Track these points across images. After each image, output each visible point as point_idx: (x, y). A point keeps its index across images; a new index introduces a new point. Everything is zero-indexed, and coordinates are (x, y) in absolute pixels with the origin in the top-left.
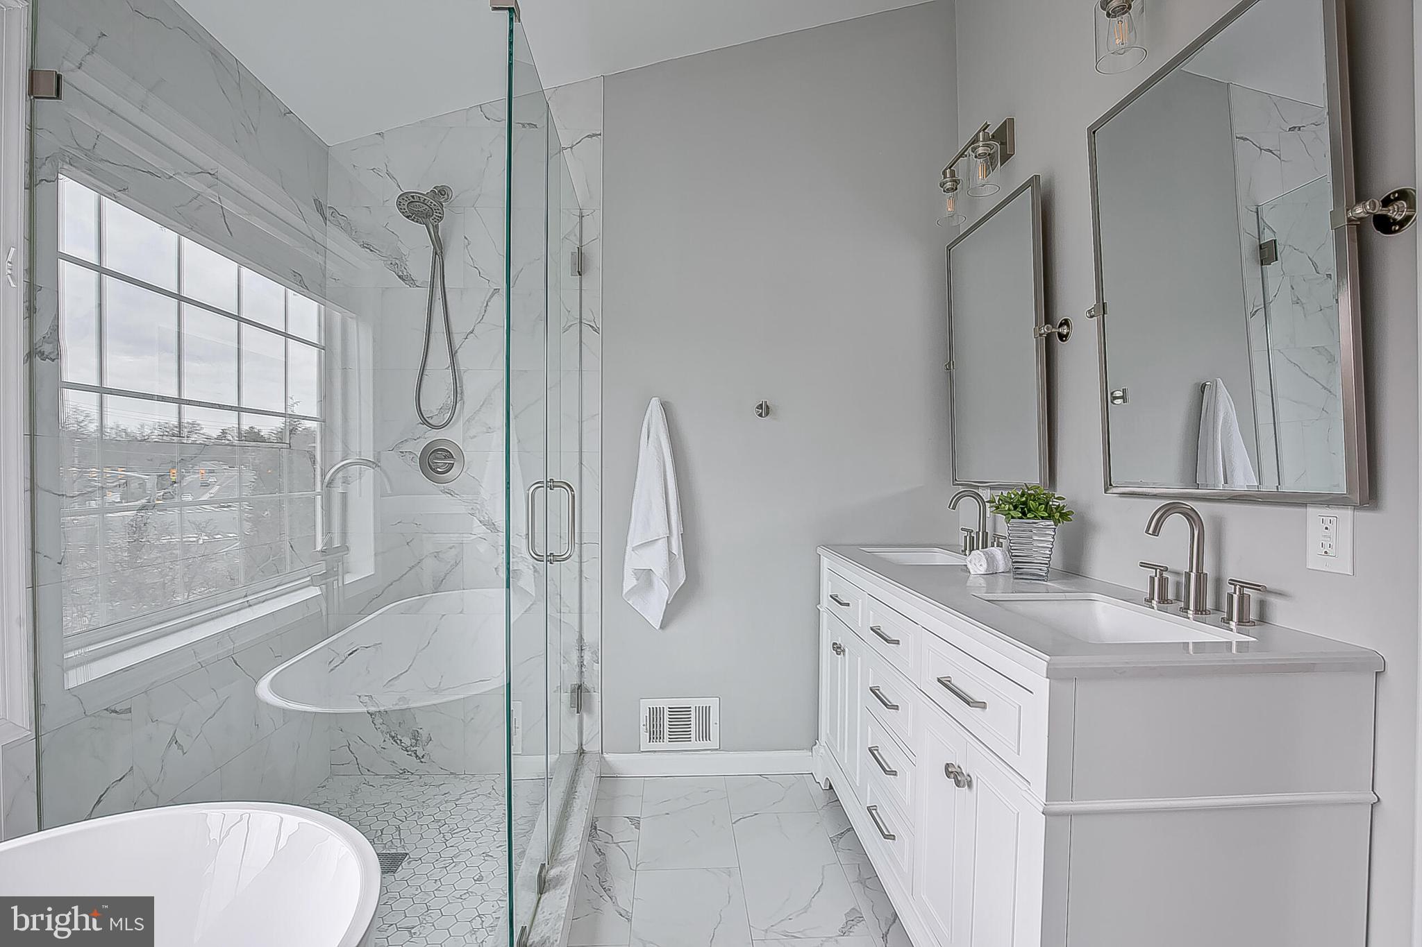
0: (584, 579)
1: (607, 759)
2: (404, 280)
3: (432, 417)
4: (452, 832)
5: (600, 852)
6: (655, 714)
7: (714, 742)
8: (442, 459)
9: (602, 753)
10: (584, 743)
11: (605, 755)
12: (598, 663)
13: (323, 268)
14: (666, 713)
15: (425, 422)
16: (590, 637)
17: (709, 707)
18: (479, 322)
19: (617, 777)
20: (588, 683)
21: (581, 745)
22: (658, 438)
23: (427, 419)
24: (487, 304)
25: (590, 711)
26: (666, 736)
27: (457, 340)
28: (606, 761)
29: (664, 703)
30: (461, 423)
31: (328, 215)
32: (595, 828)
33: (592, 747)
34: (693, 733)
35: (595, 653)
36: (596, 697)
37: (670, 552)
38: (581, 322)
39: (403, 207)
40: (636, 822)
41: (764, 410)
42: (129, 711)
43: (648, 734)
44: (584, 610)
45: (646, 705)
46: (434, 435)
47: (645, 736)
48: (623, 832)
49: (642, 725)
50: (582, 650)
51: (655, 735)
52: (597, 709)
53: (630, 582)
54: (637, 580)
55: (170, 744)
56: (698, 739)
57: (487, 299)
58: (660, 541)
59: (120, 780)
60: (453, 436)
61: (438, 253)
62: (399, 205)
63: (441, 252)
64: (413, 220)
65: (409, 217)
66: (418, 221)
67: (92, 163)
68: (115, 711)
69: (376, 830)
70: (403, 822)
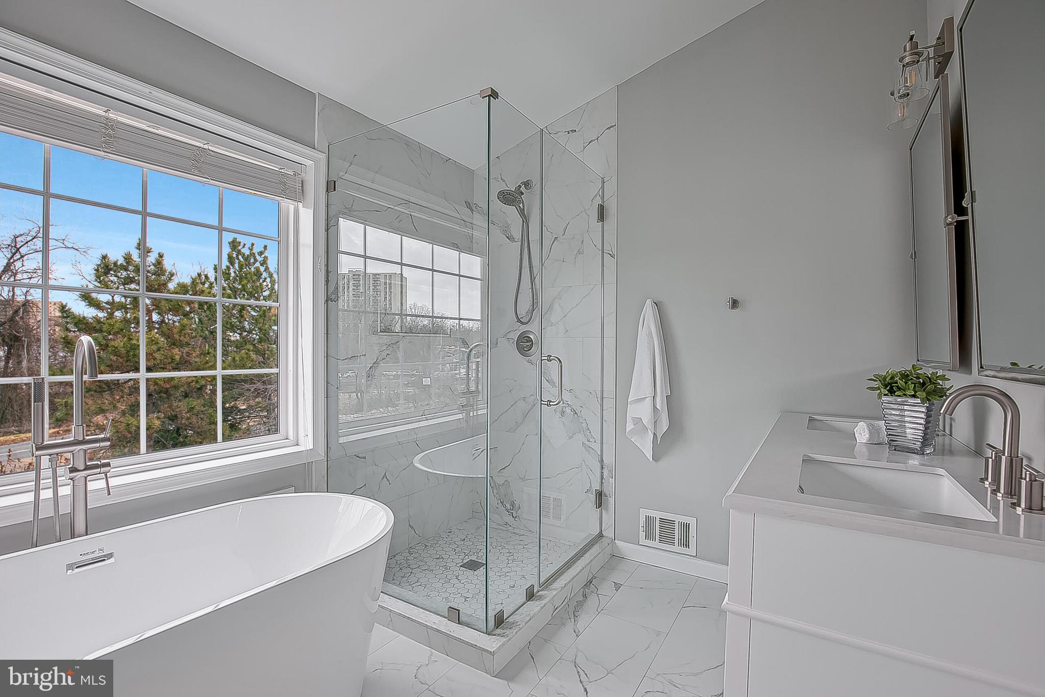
0: (604, 421)
1: (617, 544)
2: (509, 239)
3: (522, 318)
4: (513, 560)
5: (585, 596)
6: (649, 520)
7: (692, 550)
8: (525, 343)
9: (615, 540)
10: (603, 530)
11: (616, 541)
12: (612, 478)
13: (471, 237)
14: (658, 522)
15: (519, 321)
16: (608, 459)
17: (689, 524)
19: (623, 558)
20: (605, 490)
21: (601, 531)
22: (649, 327)
23: (520, 319)
24: (551, 247)
25: (607, 510)
26: (657, 538)
27: (535, 270)
28: (616, 545)
29: (657, 515)
30: (537, 320)
31: (474, 209)
32: (591, 582)
33: (609, 533)
34: (676, 540)
35: (611, 471)
36: (611, 500)
37: (655, 407)
38: (603, 252)
39: (500, 199)
40: (618, 586)
41: (735, 304)
42: (365, 458)
43: (644, 533)
44: (604, 442)
45: (644, 513)
46: (523, 328)
47: (642, 535)
48: (606, 588)
49: (640, 526)
50: (602, 468)
51: (649, 535)
52: (611, 509)
53: (630, 426)
54: (634, 425)
55: (383, 478)
56: (680, 544)
57: (551, 244)
58: (647, 399)
59: (360, 488)
60: (533, 328)
61: (525, 221)
62: (498, 198)
63: (526, 220)
64: (508, 205)
65: (505, 204)
66: (510, 205)
67: (351, 213)
68: (359, 457)
69: (478, 549)
70: (493, 548)
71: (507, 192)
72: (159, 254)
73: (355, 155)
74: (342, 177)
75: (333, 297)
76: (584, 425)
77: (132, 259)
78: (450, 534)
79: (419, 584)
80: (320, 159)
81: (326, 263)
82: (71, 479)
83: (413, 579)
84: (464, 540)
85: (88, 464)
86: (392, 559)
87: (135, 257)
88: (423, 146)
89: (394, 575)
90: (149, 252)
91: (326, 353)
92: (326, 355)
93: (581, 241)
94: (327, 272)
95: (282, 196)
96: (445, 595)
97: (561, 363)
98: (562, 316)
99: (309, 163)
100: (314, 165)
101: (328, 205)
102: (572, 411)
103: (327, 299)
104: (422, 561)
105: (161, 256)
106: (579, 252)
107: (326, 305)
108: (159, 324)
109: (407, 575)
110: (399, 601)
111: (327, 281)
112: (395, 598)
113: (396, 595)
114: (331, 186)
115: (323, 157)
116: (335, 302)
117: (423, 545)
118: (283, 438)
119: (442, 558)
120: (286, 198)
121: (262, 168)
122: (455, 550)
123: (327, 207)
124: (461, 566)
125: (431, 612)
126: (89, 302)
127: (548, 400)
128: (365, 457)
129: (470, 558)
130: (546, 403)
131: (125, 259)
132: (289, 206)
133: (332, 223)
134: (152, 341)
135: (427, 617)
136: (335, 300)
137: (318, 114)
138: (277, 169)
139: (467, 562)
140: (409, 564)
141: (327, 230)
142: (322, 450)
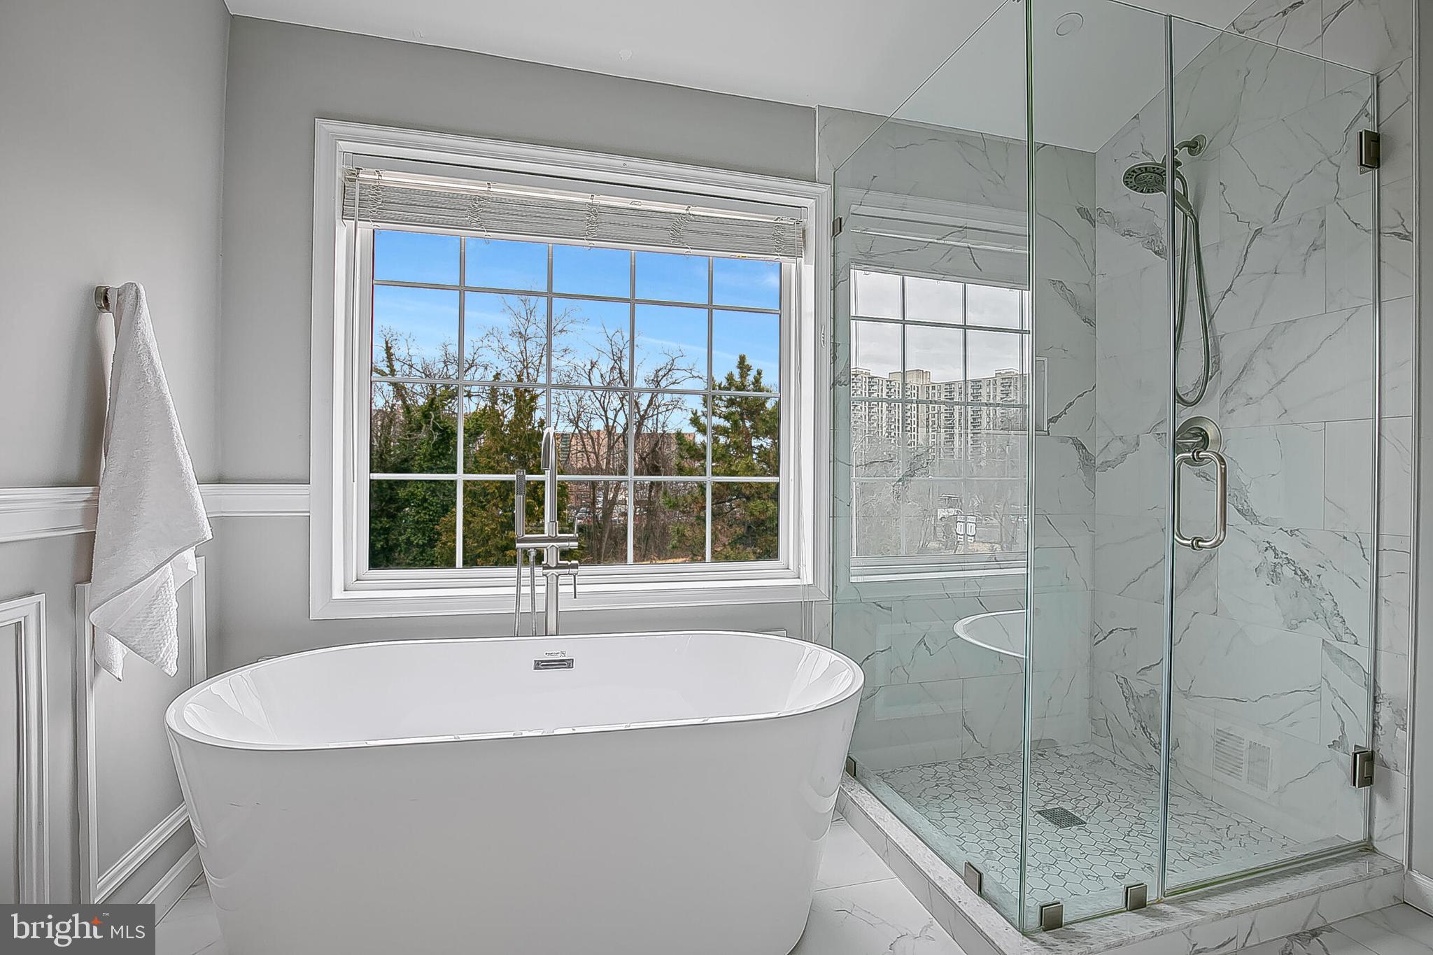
2: (1159, 255)
3: (1187, 394)
4: (1141, 833)
9: (1410, 869)
10: (1374, 838)
11: (1413, 873)
12: (1404, 729)
15: (1180, 401)
18: (1238, 275)
20: (1383, 753)
21: (1370, 838)
23: (1182, 396)
24: (1247, 251)
25: (1387, 796)
27: (1213, 301)
28: (1411, 881)
30: (1218, 396)
31: (1097, 218)
32: (1316, 935)
33: (1392, 849)
35: (1400, 713)
36: (1401, 778)
38: (1379, 234)
39: (1131, 184)
42: (888, 608)
44: (1381, 647)
46: (1189, 413)
50: (1376, 703)
52: (1401, 796)
57: (1247, 245)
59: (882, 651)
60: (1207, 411)
61: (1188, 213)
62: (1127, 185)
63: (1191, 211)
64: (1148, 192)
65: (1142, 191)
66: (1153, 192)
67: (872, 260)
68: (880, 606)
69: (1082, 795)
70: (1109, 802)
71: (1140, 169)
72: (757, 371)
73: (875, 177)
74: (855, 212)
75: (843, 379)
76: (1328, 605)
77: (733, 380)
78: (1039, 757)
79: (956, 815)
80: (822, 194)
81: (832, 334)
82: (546, 575)
83: (949, 805)
84: (1062, 773)
85: (560, 562)
86: (929, 767)
87: (737, 378)
88: (988, 137)
89: (924, 790)
90: (749, 370)
91: (832, 457)
92: (832, 459)
93: (1320, 223)
94: (835, 345)
95: (776, 253)
96: (988, 846)
97: (1225, 464)
98: (1274, 381)
99: (810, 203)
100: (814, 204)
101: (834, 254)
102: (1296, 574)
103: (834, 383)
104: (975, 784)
105: (759, 373)
106: (1315, 247)
107: (832, 390)
108: (759, 449)
109: (942, 797)
110: (903, 825)
111: (834, 358)
112: (900, 820)
113: (904, 818)
114: (837, 226)
115: (825, 191)
116: (846, 385)
117: (986, 761)
118: (784, 566)
119: (1010, 789)
120: (781, 255)
121: (754, 224)
122: (1039, 784)
123: (834, 256)
124: (1039, 812)
125: (943, 860)
126: (698, 428)
127: (1195, 538)
128: (891, 608)
129: (1061, 805)
130: (1190, 542)
131: (728, 380)
132: (789, 264)
133: (841, 277)
134: (749, 466)
135: (934, 864)
136: (846, 383)
137: (819, 134)
138: (773, 221)
139: (1054, 809)
140: (953, 782)
141: (834, 288)
142: (824, 587)
